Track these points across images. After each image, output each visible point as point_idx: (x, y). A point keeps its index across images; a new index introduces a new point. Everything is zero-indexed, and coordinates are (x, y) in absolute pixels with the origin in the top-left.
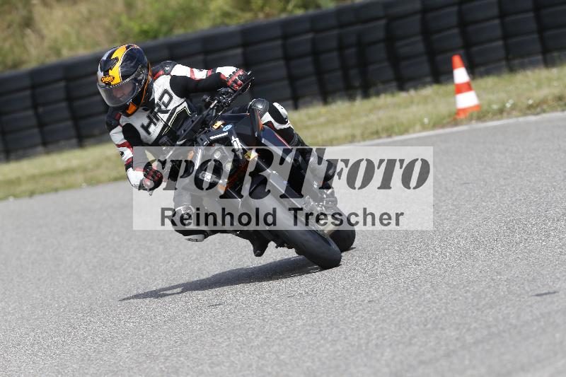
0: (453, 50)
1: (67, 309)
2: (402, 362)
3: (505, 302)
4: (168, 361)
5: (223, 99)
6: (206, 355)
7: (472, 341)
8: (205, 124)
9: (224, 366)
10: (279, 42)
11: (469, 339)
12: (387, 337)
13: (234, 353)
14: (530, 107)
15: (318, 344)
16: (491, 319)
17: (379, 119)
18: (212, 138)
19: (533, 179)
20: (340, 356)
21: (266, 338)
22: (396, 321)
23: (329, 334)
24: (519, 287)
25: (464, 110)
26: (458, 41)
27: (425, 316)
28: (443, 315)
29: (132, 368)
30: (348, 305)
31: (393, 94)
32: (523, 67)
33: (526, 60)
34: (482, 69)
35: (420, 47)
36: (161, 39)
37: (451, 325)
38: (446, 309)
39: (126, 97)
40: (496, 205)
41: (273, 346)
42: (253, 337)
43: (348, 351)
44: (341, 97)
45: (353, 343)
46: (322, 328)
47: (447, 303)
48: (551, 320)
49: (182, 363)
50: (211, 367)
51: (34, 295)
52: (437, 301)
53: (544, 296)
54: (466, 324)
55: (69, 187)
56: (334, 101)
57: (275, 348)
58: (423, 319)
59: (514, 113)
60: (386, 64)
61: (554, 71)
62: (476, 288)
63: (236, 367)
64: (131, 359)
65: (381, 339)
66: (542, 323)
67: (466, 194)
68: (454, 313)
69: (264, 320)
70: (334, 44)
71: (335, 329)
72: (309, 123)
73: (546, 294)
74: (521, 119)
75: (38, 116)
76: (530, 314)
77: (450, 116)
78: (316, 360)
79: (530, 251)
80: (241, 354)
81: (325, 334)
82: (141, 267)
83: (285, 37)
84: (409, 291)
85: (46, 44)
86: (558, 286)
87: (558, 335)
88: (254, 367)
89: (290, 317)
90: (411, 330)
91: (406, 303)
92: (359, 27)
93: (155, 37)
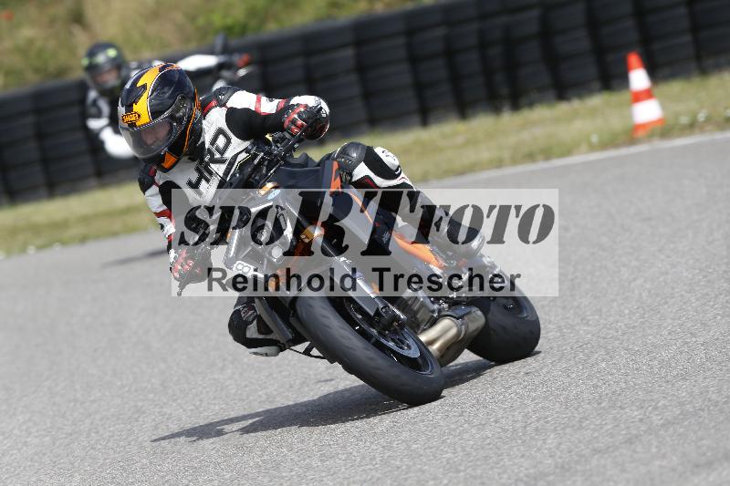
0: (628, 47)
10: (401, 40)
14: (728, 119)
17: (535, 139)
25: (643, 126)
26: (634, 35)
31: (550, 105)
32: (718, 67)
34: (666, 71)
35: (585, 44)
36: (250, 37)
39: (160, 143)
44: (483, 110)
56: (475, 114)
59: (709, 127)
60: (541, 67)
70: (473, 40)
72: (443, 143)
74: (718, 136)
77: (625, 132)
83: (410, 33)
92: (505, 19)
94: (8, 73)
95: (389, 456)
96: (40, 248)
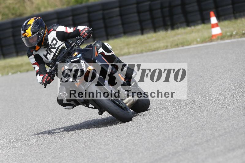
0: (210, 9)
1: (43, 121)
2: (187, 144)
3: (232, 118)
5: (78, 42)
6: (103, 141)
7: (218, 135)
8: (69, 54)
9: (110, 146)
10: (135, 6)
11: (216, 134)
12: (181, 133)
13: (115, 140)
14: (243, 34)
15: (151, 136)
16: (226, 126)
17: (179, 39)
18: (72, 61)
20: (160, 141)
21: (129, 133)
22: (185, 126)
23: (156, 132)
24: (238, 112)
25: (215, 35)
26: (213, 5)
27: (197, 124)
28: (205, 124)
29: (70, 146)
31: (184, 28)
33: (242, 14)
34: (223, 17)
35: (196, 8)
37: (209, 128)
38: (207, 121)
39: (35, 42)
40: (229, 77)
41: (131, 137)
42: (123, 133)
43: (164, 139)
45: (166, 136)
46: (153, 130)
47: (207, 119)
49: (92, 144)
50: (105, 146)
51: (28, 115)
52: (203, 118)
54: (215, 128)
56: (159, 31)
57: (133, 138)
59: (237, 37)
60: (181, 15)
62: (220, 112)
63: (116, 146)
64: (70, 142)
65: (178, 134)
67: (216, 71)
68: (210, 123)
70: (159, 6)
71: (158, 130)
72: (148, 40)
74: (240, 39)
76: (243, 123)
77: (209, 38)
78: (150, 143)
80: (117, 140)
81: (154, 132)
83: (138, 3)
84: (190, 114)
85: (34, 5)
88: (123, 146)
89: (139, 125)
90: (191, 130)
91: (189, 119)
93: (81, 3)
94: (3, 15)
95: (127, 145)
96: (13, 73)
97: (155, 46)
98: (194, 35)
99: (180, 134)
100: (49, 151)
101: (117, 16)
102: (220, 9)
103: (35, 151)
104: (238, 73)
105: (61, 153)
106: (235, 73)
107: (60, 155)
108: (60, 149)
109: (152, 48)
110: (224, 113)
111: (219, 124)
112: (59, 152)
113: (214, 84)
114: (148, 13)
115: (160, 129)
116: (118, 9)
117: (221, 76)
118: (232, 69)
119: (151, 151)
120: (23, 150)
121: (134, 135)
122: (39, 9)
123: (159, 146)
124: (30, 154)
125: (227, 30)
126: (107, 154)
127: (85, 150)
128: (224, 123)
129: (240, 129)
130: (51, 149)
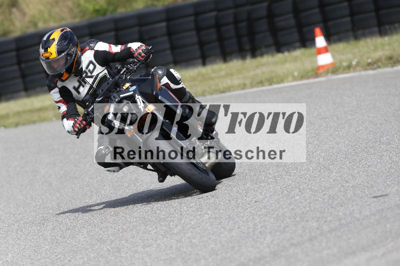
1: (42, 207)
2: (278, 245)
3: (351, 202)
4: (113, 243)
5: (131, 67)
6: (140, 239)
7: (328, 229)
8: (117, 86)
9: (153, 247)
10: (192, 18)
11: (326, 228)
12: (268, 227)
13: (160, 238)
14: (369, 64)
15: (219, 231)
16: (341, 214)
17: (263, 73)
18: (122, 96)
19: (372, 115)
20: (234, 240)
21: (183, 227)
22: (274, 216)
23: (227, 224)
24: (361, 192)
25: (323, 67)
26: (319, 17)
27: (295, 212)
28: (308, 211)
29: (88, 249)
30: (241, 204)
31: (273, 55)
32: (364, 36)
33: (367, 31)
34: (335, 37)
35: (292, 22)
36: (109, 16)
37: (313, 218)
38: (310, 207)
39: (61, 68)
40: (345, 134)
41: (187, 233)
42: (173, 227)
43: (240, 237)
44: (236, 57)
45: (244, 231)
46: (222, 221)
47: (310, 203)
48: (384, 215)
49: (123, 245)
50: (143, 248)
51: (18, 197)
52: (303, 201)
53: (379, 198)
54: (324, 217)
55: (43, 120)
56: (231, 60)
57: (189, 234)
58: (293, 214)
59: (358, 68)
60: (268, 34)
61: (386, 39)
62: (331, 192)
63: (162, 248)
64: (87, 242)
65: (263, 228)
66: (377, 217)
67: (325, 125)
68: (316, 210)
69: (181, 215)
70: (231, 19)
71: (231, 221)
72: (213, 75)
73: (380, 196)
74: (363, 73)
75: (21, 70)
76: (369, 210)
77: (313, 70)
78: (218, 243)
79: (369, 166)
80: (165, 239)
81: (224, 225)
82: (94, 177)
83: (197, 14)
84: (283, 194)
85: (27, 19)
86: (388, 191)
87: (388, 226)
88: (174, 248)
89: (199, 213)
90: (285, 222)
91: (282, 203)
92: (248, 8)
93: (104, 14)
97: (225, 85)
98: (289, 66)
99: (266, 228)
100: (53, 256)
101: (162, 35)
102: (330, 23)
103: (30, 256)
104: (361, 128)
105: (72, 260)
106: (356, 128)
107: (71, 263)
108: (70, 253)
109: (221, 86)
110: (338, 194)
111: (330, 211)
112: (69, 258)
113: (322, 146)
114: (213, 30)
115: (233, 220)
116: (164, 24)
117: (334, 133)
118: (351, 121)
119: (219, 257)
120: (10, 255)
121: (191, 229)
122: (35, 25)
123: (233, 247)
124: (21, 261)
125: (343, 57)
126: (148, 260)
127: (111, 255)
128: (337, 209)
129: (363, 219)
130: (55, 252)
